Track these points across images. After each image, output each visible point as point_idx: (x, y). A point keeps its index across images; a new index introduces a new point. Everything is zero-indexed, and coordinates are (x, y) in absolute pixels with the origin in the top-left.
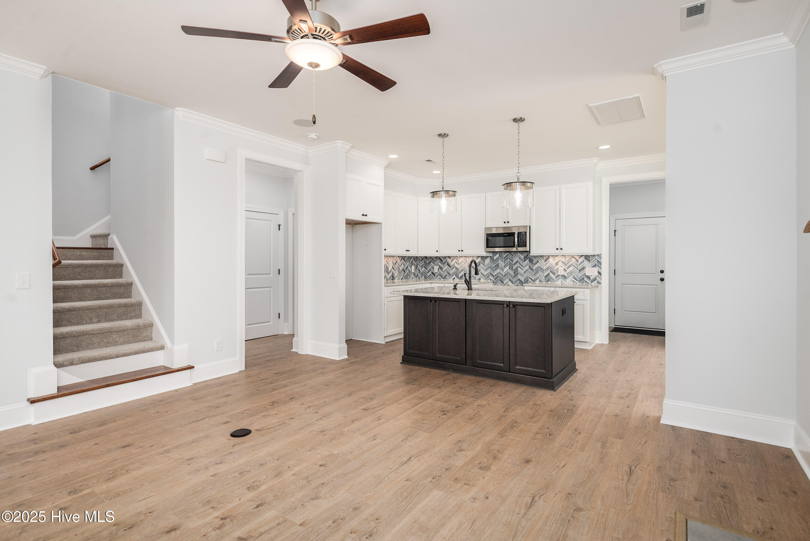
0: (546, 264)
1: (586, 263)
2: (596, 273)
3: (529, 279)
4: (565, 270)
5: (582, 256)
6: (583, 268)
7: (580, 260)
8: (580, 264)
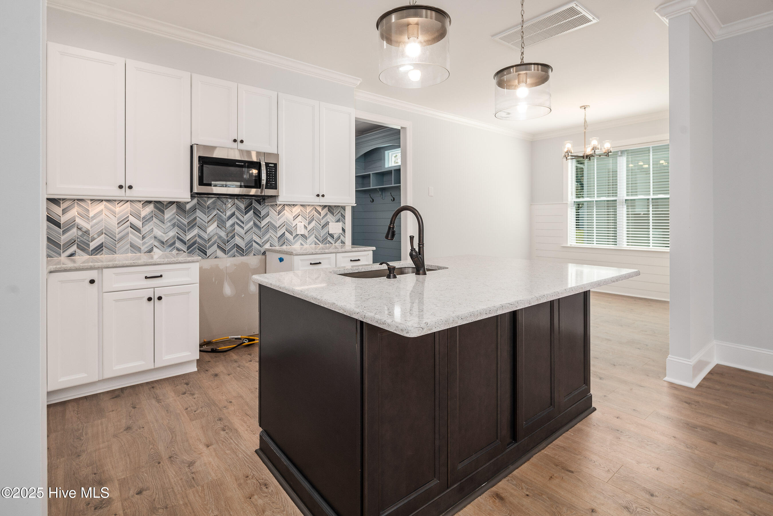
0: (279, 219)
1: (330, 217)
2: (341, 231)
3: (254, 244)
4: (306, 227)
5: (325, 206)
6: (327, 224)
7: (323, 213)
8: (323, 218)
